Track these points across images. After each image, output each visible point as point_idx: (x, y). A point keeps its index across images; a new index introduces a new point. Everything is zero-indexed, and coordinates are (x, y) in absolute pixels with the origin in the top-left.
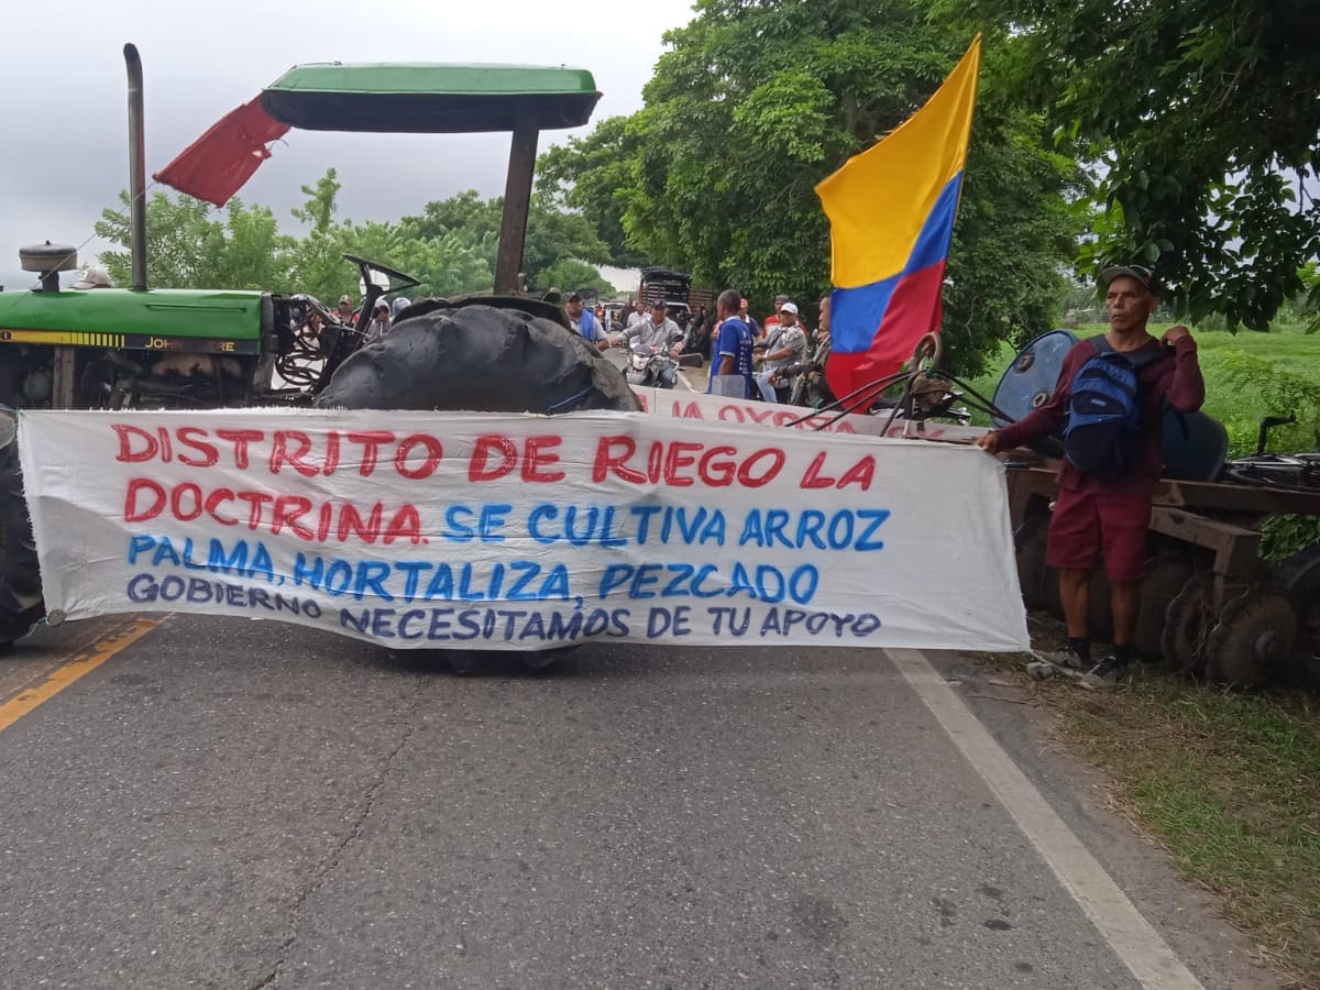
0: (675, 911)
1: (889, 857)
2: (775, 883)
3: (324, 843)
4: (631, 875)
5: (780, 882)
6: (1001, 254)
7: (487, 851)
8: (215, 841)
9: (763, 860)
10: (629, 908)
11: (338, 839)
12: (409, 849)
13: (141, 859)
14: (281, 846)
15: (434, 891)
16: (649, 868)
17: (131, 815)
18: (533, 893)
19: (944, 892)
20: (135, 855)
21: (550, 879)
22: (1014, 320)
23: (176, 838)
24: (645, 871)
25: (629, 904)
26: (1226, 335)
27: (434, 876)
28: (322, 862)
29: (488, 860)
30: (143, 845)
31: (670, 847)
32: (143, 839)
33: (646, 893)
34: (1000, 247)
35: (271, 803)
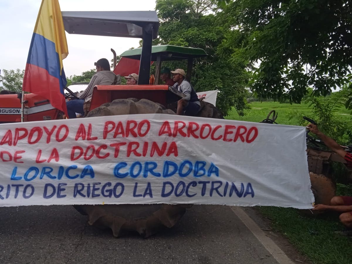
0: (168, 262)
1: (222, 244)
2: (193, 253)
3: (71, 247)
4: (155, 252)
5: (194, 252)
6: (231, 84)
7: (115, 248)
8: (40, 248)
9: (189, 246)
10: (156, 261)
11: (75, 246)
12: (94, 248)
13: (20, 254)
14: (59, 249)
15: (103, 259)
16: (160, 250)
17: (16, 242)
18: (129, 259)
19: (237, 253)
20: (18, 253)
21: (134, 254)
22: (235, 101)
23: (30, 248)
24: (159, 251)
25: (156, 260)
26: (289, 104)
27: (102, 255)
28: (71, 253)
29: (116, 250)
30: (20, 250)
31: (164, 244)
32: (20, 248)
33: (160, 257)
34: (231, 83)
35: (55, 237)
